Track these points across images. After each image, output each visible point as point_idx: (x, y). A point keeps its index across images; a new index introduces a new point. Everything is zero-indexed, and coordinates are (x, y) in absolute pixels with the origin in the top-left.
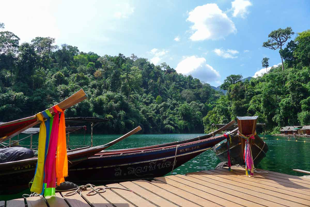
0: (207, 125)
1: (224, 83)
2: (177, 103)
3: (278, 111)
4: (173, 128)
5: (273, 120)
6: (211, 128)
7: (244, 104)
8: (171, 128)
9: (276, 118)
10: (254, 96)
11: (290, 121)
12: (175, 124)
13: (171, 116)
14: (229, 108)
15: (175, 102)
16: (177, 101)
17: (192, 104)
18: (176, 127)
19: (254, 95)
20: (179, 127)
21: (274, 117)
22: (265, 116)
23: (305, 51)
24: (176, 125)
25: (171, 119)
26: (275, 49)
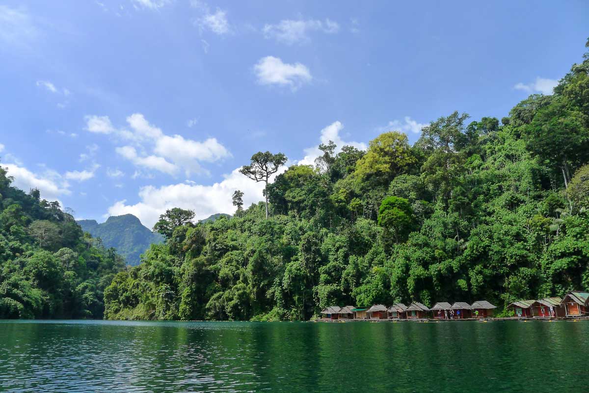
0: (113, 301)
1: (160, 221)
2: (21, 247)
3: (279, 281)
4: (20, 306)
5: (268, 297)
6: (121, 308)
7: (210, 265)
8: (15, 305)
9: (273, 293)
10: (229, 253)
11: (299, 299)
12: (24, 296)
13: (14, 277)
14: (176, 269)
15: (16, 244)
16: (23, 243)
17: (63, 254)
18: (27, 304)
19: (228, 250)
20: (35, 305)
21: (270, 291)
22: (253, 287)
23: (315, 195)
24: (25, 299)
25: (15, 285)
26: (258, 181)
